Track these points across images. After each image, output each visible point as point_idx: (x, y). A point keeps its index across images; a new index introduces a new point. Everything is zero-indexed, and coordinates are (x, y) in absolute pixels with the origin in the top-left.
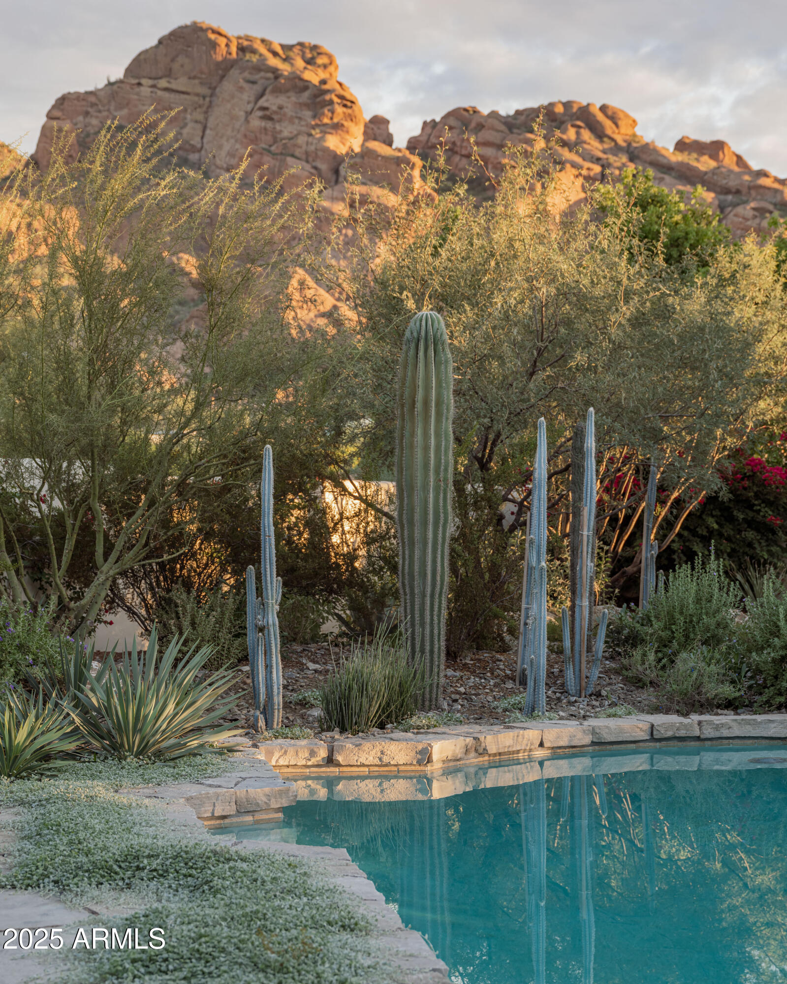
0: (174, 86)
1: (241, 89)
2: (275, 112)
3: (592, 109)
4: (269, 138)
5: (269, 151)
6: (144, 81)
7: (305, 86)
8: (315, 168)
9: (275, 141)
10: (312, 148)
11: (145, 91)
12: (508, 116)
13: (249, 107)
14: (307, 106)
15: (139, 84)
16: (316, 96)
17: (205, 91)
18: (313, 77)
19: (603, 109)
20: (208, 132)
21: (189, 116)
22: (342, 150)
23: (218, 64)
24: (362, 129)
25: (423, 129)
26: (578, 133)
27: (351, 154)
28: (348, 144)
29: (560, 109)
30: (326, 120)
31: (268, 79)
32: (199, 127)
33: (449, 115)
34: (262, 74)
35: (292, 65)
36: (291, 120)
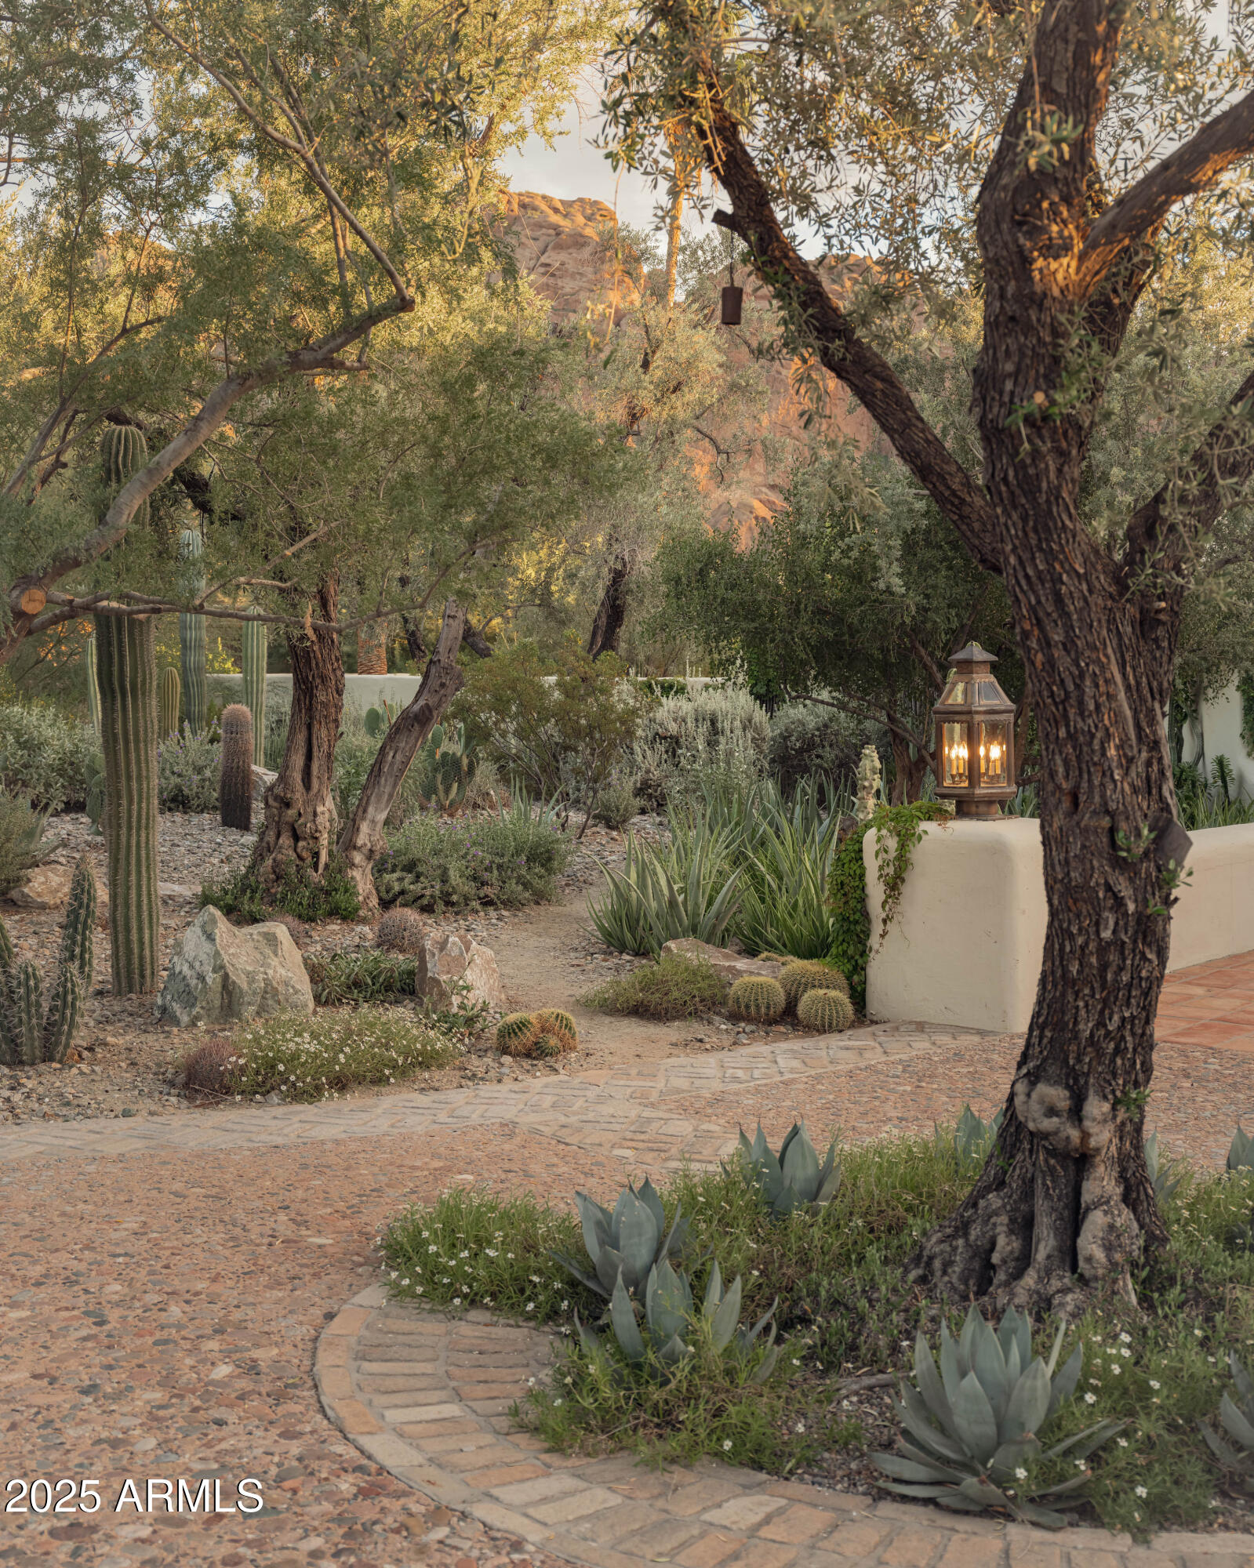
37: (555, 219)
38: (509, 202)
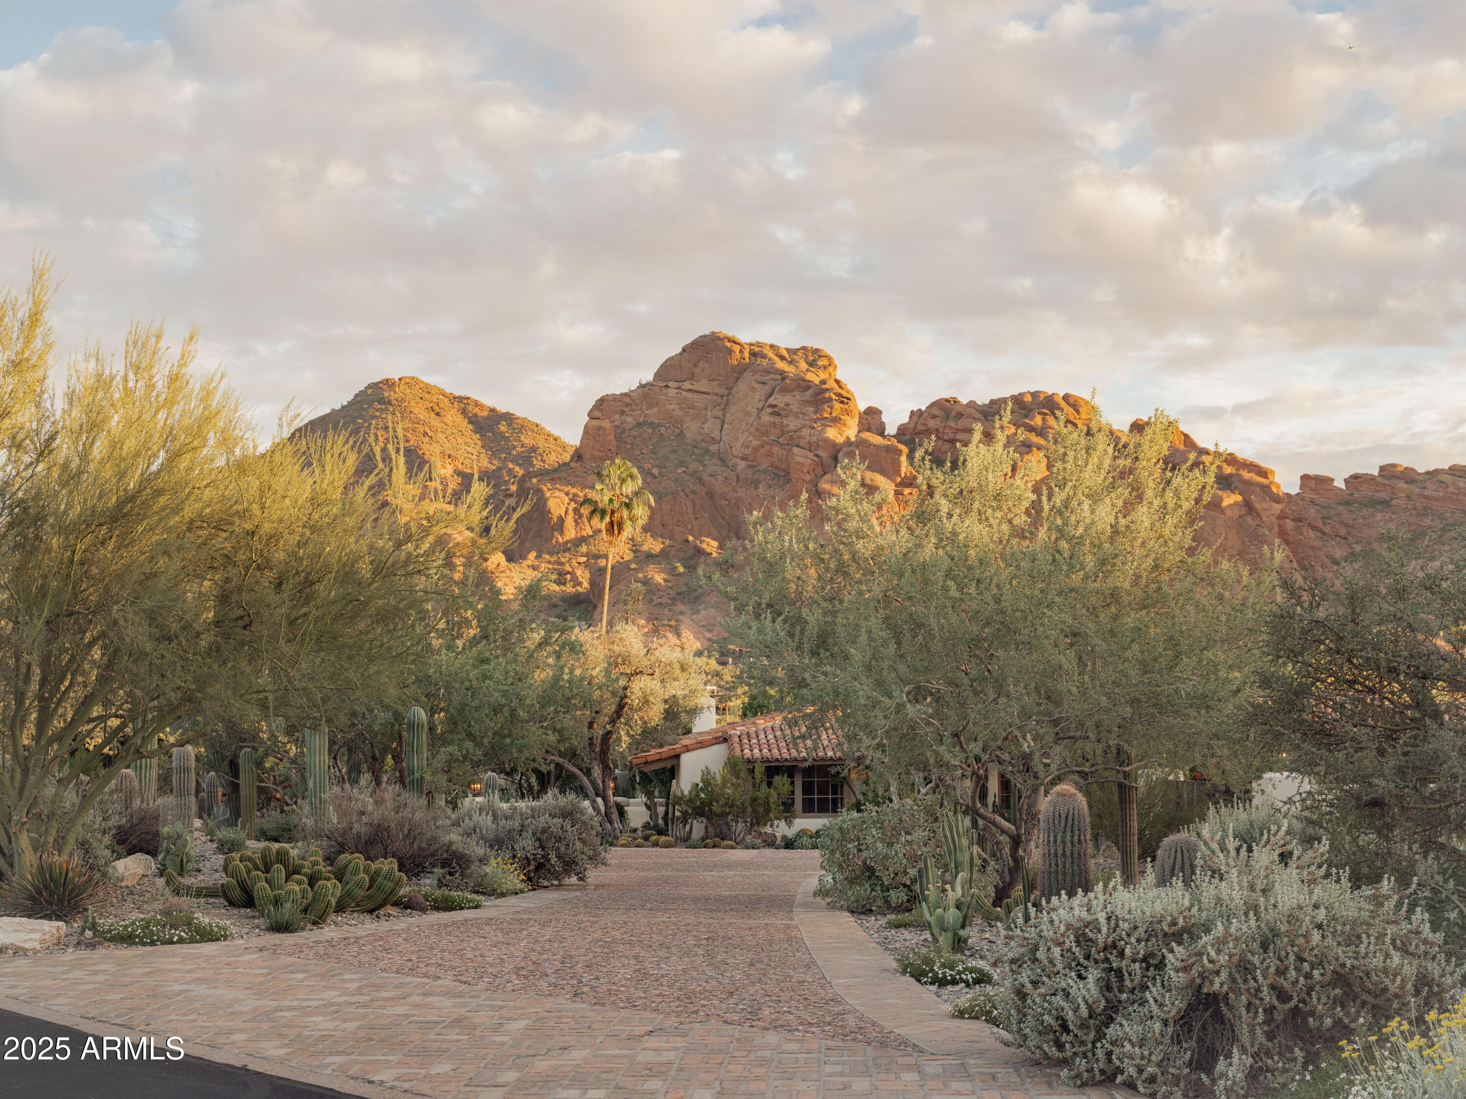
0: (696, 388)
1: (753, 389)
2: (783, 409)
3: (1056, 398)
4: (778, 432)
5: (778, 442)
6: (670, 384)
7: (806, 385)
8: (817, 456)
9: (783, 433)
10: (814, 439)
11: (672, 392)
12: (984, 405)
13: (761, 405)
14: (809, 403)
15: (667, 386)
16: (817, 394)
17: (722, 391)
18: (813, 378)
19: (1066, 397)
20: (726, 426)
21: (709, 413)
22: (840, 440)
23: (733, 368)
24: (857, 419)
25: (911, 417)
26: (1044, 420)
27: (848, 442)
28: (845, 435)
29: (1028, 398)
30: (826, 415)
31: (776, 380)
32: (718, 422)
33: (933, 405)
34: (772, 376)
35: (797, 367)
36: (796, 416)
37: (781, 365)
38: (741, 351)
